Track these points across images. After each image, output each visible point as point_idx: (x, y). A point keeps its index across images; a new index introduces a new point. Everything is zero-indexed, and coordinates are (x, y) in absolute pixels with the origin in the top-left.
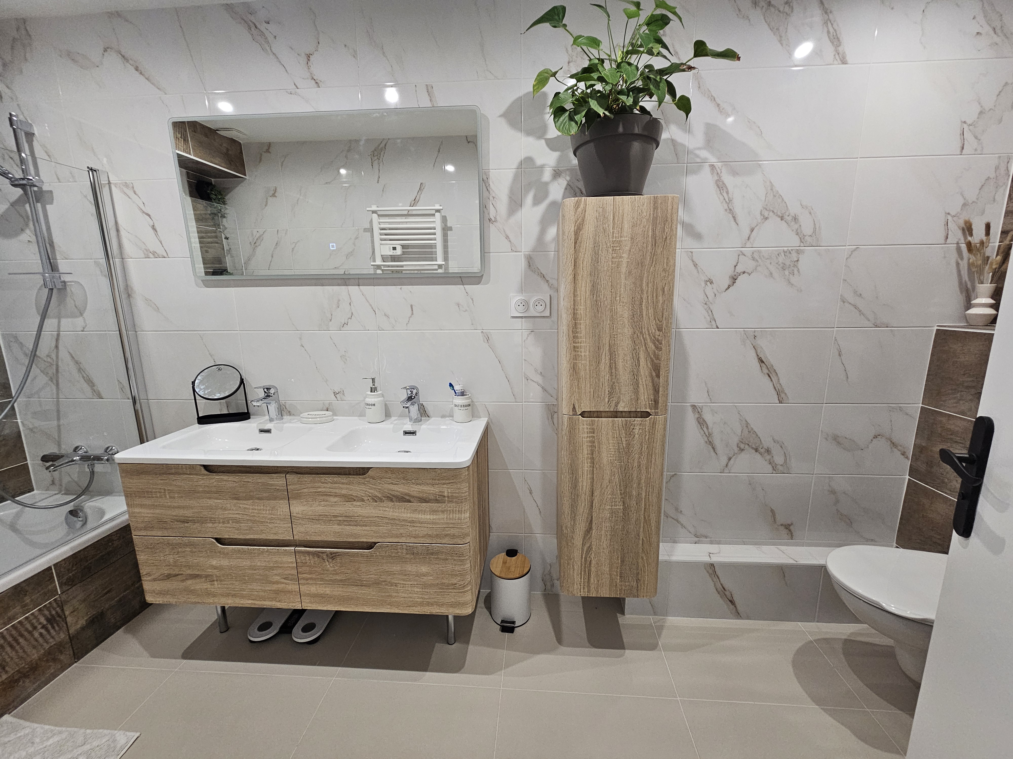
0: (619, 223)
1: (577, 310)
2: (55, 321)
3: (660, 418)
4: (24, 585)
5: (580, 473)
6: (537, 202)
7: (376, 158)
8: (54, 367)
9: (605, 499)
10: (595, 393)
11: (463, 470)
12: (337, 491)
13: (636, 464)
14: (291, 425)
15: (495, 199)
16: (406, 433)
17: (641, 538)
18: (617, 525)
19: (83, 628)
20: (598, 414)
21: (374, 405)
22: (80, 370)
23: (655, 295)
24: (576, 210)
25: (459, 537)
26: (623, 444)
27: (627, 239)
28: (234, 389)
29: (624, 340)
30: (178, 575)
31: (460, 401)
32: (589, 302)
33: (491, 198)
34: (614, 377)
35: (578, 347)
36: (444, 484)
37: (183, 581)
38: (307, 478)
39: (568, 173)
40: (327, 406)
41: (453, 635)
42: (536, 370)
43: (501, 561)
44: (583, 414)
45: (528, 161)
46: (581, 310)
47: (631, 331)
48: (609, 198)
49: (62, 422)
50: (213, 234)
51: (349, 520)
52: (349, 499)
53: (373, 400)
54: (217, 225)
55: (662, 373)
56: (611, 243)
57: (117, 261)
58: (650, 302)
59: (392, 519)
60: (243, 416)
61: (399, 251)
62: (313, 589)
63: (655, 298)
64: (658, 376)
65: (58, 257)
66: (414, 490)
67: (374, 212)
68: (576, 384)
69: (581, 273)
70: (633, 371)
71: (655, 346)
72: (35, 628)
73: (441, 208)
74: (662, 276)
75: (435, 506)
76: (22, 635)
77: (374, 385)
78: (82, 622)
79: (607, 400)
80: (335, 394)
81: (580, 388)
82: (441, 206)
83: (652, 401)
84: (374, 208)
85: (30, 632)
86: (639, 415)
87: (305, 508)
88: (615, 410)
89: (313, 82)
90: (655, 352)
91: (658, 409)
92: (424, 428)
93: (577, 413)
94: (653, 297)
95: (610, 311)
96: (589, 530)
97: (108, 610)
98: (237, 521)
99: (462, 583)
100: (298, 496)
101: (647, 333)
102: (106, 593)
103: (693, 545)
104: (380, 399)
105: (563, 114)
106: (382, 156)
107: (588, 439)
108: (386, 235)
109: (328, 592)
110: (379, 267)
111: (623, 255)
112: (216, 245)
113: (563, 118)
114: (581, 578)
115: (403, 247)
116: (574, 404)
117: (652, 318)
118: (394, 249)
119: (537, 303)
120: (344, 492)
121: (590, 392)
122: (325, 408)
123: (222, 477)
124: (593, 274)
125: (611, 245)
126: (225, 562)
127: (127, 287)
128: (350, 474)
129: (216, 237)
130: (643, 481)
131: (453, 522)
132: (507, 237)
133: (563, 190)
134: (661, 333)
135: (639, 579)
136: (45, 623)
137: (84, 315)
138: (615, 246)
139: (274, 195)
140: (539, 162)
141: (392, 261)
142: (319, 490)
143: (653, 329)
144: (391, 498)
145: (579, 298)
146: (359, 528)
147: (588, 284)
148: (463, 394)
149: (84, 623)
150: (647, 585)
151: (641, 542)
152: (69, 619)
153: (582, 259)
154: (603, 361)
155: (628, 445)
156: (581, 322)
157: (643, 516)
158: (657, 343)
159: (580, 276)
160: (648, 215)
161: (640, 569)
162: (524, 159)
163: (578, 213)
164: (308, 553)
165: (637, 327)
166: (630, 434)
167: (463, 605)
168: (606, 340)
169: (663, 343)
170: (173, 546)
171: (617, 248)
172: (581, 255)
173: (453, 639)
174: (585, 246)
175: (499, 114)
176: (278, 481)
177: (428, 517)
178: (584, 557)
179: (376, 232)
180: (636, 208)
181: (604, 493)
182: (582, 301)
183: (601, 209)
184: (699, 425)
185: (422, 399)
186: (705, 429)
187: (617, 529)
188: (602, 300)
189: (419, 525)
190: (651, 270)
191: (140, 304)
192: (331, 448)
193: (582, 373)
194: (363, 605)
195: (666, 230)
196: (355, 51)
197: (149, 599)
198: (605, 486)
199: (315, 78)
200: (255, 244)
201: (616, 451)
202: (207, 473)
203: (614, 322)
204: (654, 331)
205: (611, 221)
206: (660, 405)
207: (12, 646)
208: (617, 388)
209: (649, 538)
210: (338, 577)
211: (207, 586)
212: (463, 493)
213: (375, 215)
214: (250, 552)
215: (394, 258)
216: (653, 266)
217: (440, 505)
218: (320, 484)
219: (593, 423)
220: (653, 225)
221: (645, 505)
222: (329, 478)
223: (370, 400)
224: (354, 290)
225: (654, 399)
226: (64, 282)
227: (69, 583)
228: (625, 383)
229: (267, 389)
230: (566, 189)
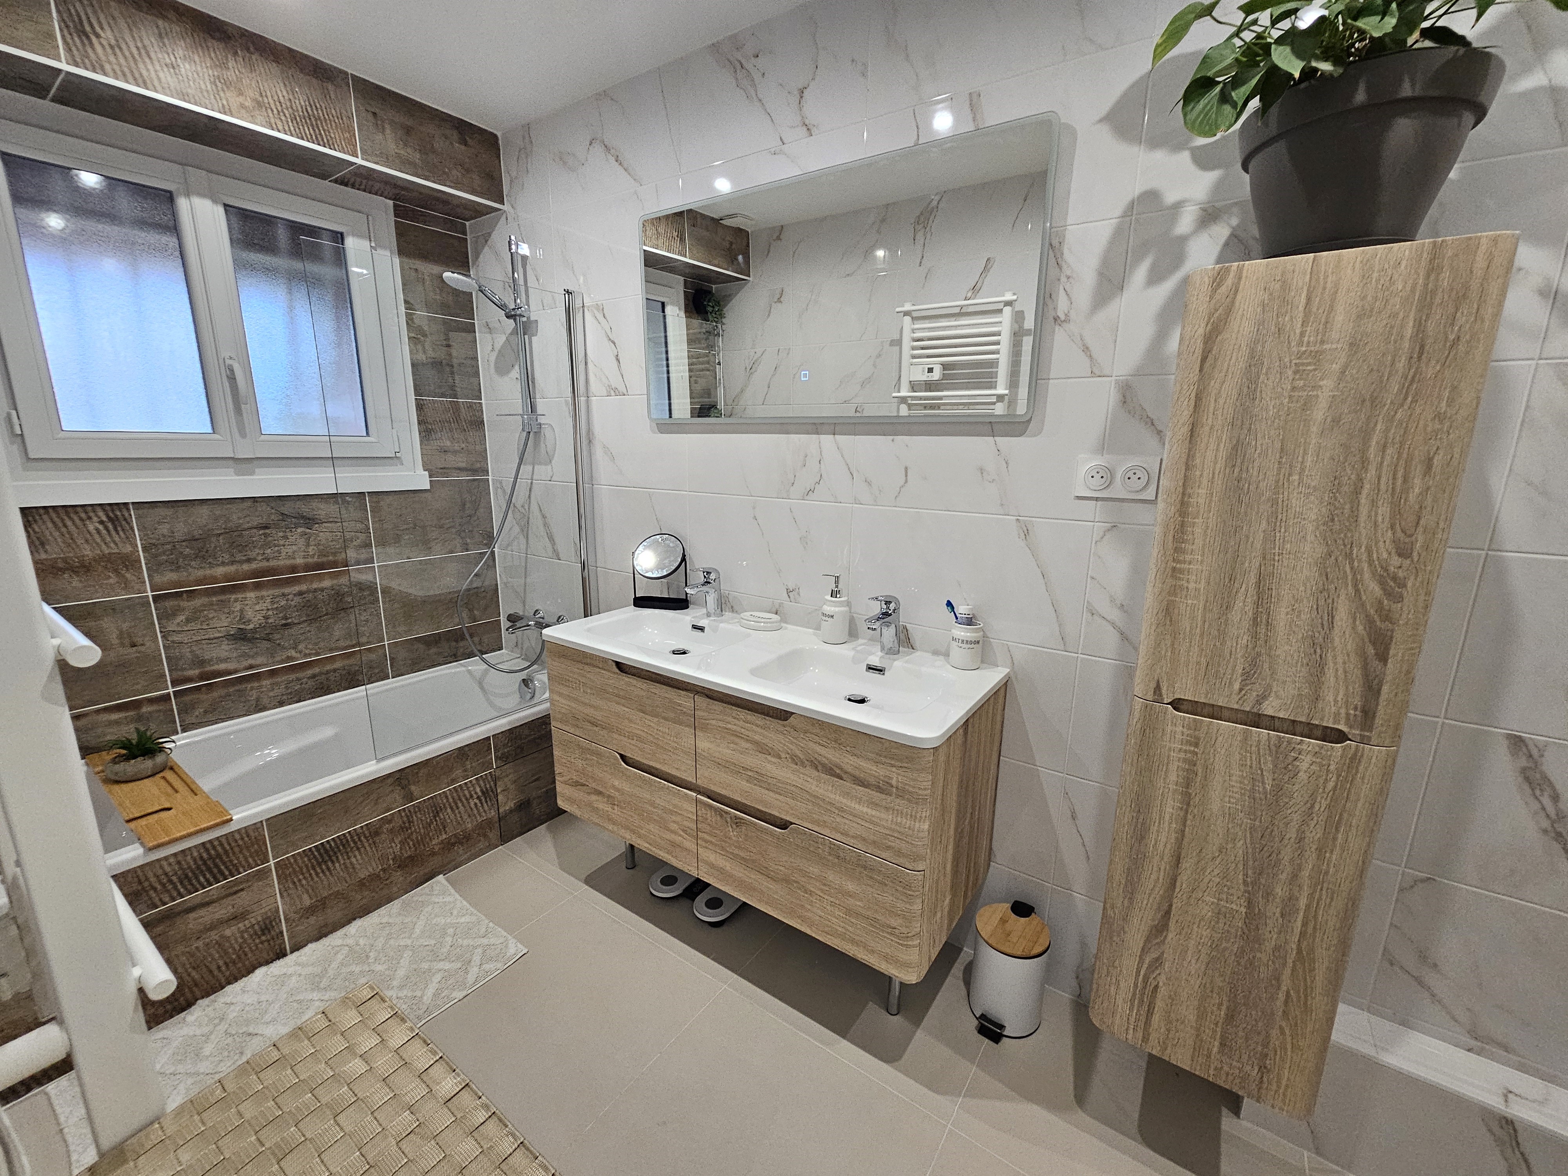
0: (1321, 311)
1: (1190, 496)
2: (530, 468)
3: (1374, 753)
4: (467, 749)
5: (1155, 816)
6: (1155, 278)
7: (922, 226)
8: (526, 520)
9: (1206, 880)
10: (1210, 667)
11: (925, 752)
12: (750, 734)
13: (1292, 834)
14: (730, 626)
15: (1071, 280)
16: (870, 668)
17: (1284, 988)
18: (1228, 941)
19: (511, 811)
20: (1215, 712)
21: (832, 617)
22: (545, 525)
23: (1400, 474)
24: (1214, 291)
25: (905, 856)
26: (1263, 783)
27: (1339, 346)
28: (674, 568)
29: (1298, 568)
30: (584, 785)
31: (962, 632)
32: (1220, 483)
33: (1063, 279)
34: (1261, 642)
35: (1181, 571)
36: (893, 766)
37: (589, 794)
38: (717, 706)
39: (1235, 210)
40: (777, 606)
41: (896, 1002)
42: (1112, 600)
43: (998, 916)
44: (1177, 704)
45: (1151, 197)
46: (1200, 496)
47: (1321, 550)
48: (1303, 258)
49: (528, 580)
50: (706, 359)
51: (758, 778)
52: (763, 749)
53: (833, 609)
54: (711, 347)
55: (1396, 652)
56: (1293, 357)
57: (583, 399)
58: (1383, 487)
59: (814, 796)
60: (680, 604)
61: (936, 375)
62: (712, 857)
63: (1399, 482)
64: (1383, 658)
65: (537, 397)
66: (849, 762)
67: (906, 313)
68: (1169, 643)
69: (1210, 420)
70: (1313, 637)
71: (1384, 590)
72: (471, 796)
73: (1015, 297)
74: (1429, 429)
75: (876, 796)
76: (460, 800)
77: (837, 587)
78: (511, 805)
79: (1237, 686)
80: (788, 591)
81: (1177, 652)
82: (1014, 294)
83: (1356, 709)
84: (908, 307)
85: (467, 799)
86: (1319, 733)
87: (712, 746)
88: (1255, 710)
89: (805, 129)
90: (1380, 602)
91: (1371, 732)
92: (898, 666)
93: (1163, 699)
94: (1394, 478)
95: (1270, 504)
96: (1160, 928)
97: (534, 799)
98: (640, 739)
99: (904, 930)
100: (705, 728)
101: (1364, 557)
102: (535, 781)
103: (1462, 1053)
104: (843, 609)
105: (1208, 92)
106: (931, 221)
107: (1182, 755)
108: (923, 348)
109: (728, 868)
110: (903, 400)
111: (1321, 383)
112: (708, 373)
113: (1206, 101)
114: (1131, 1009)
115: (945, 366)
116: (1158, 681)
117: (1384, 526)
118: (930, 370)
119: (1130, 474)
120: (757, 737)
121: (1198, 663)
122: (774, 610)
123: (631, 680)
124: (1239, 423)
125: (1294, 361)
126: (626, 787)
127: (589, 431)
128: (768, 715)
129: (708, 363)
130: (1305, 873)
131: (902, 830)
132: (1086, 349)
133: (1218, 248)
134: (1408, 562)
135: (1265, 1067)
136: (480, 794)
137: (553, 462)
138: (1303, 364)
139: (779, 301)
140: (1170, 198)
141: (926, 391)
142: (729, 726)
143: (1384, 550)
144: (816, 765)
145: (1198, 473)
146: (771, 794)
147: (1222, 445)
148: (970, 621)
149: (512, 805)
150: (1286, 1090)
151: (1281, 996)
152: (500, 797)
153: (1214, 392)
154: (1239, 604)
155: (1278, 789)
156: (1196, 520)
157: (1294, 946)
158: (1392, 584)
159: (1207, 429)
160: (1408, 289)
161: (1271, 1045)
162: (1138, 198)
163: (1217, 297)
164: (711, 807)
165: (1340, 542)
166: (1285, 768)
167: (905, 965)
168: (1252, 564)
169: (1409, 584)
170: (584, 750)
171: (1309, 368)
172: (1214, 386)
173: (895, 1007)
174: (1226, 365)
175: (1097, 118)
176: (685, 701)
177: (865, 810)
178: (1142, 973)
179: (907, 344)
180: (1375, 275)
181: (1204, 869)
182: (1205, 481)
183: (1278, 286)
184: (1526, 787)
185: (903, 618)
186: (1546, 801)
187: (1225, 949)
188: (1254, 479)
189: (851, 817)
190: (1399, 415)
191: (599, 453)
192: (757, 672)
193: (1186, 624)
194: (767, 903)
195: (1461, 319)
196: (865, 65)
197: (561, 803)
198: (1210, 856)
199: (807, 122)
200: (751, 370)
201: (1244, 794)
202: (618, 671)
203: (1278, 529)
204: (1385, 555)
205: (1301, 308)
206: (1378, 721)
207: (451, 808)
208: (1266, 666)
209: (1306, 996)
210: (742, 854)
211: (608, 808)
212: (920, 788)
213: (907, 319)
214: (650, 782)
215: (929, 386)
216: (1406, 407)
217: (884, 796)
218: (730, 719)
219: (1196, 726)
220: (1419, 310)
221: (1305, 924)
222: (743, 714)
223: (828, 609)
224: (827, 440)
225: (1364, 707)
226: (540, 424)
227: (503, 758)
228: (1289, 658)
229: (708, 573)
230: (1226, 244)
